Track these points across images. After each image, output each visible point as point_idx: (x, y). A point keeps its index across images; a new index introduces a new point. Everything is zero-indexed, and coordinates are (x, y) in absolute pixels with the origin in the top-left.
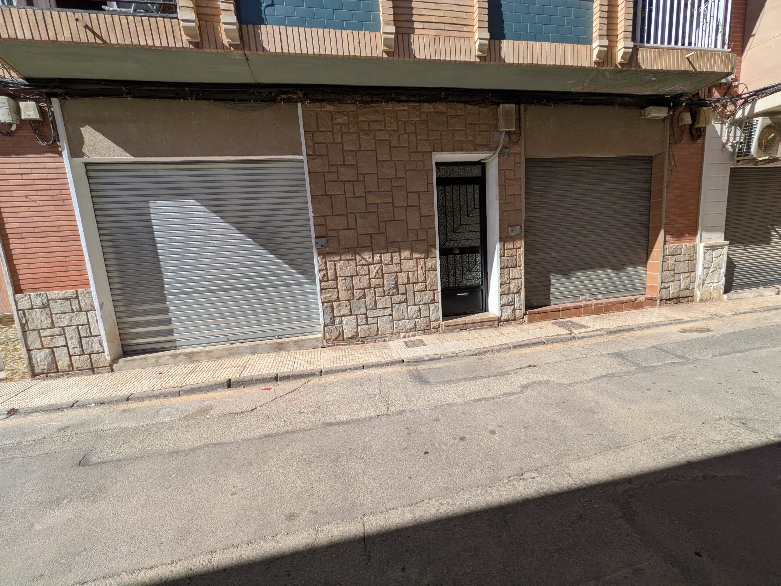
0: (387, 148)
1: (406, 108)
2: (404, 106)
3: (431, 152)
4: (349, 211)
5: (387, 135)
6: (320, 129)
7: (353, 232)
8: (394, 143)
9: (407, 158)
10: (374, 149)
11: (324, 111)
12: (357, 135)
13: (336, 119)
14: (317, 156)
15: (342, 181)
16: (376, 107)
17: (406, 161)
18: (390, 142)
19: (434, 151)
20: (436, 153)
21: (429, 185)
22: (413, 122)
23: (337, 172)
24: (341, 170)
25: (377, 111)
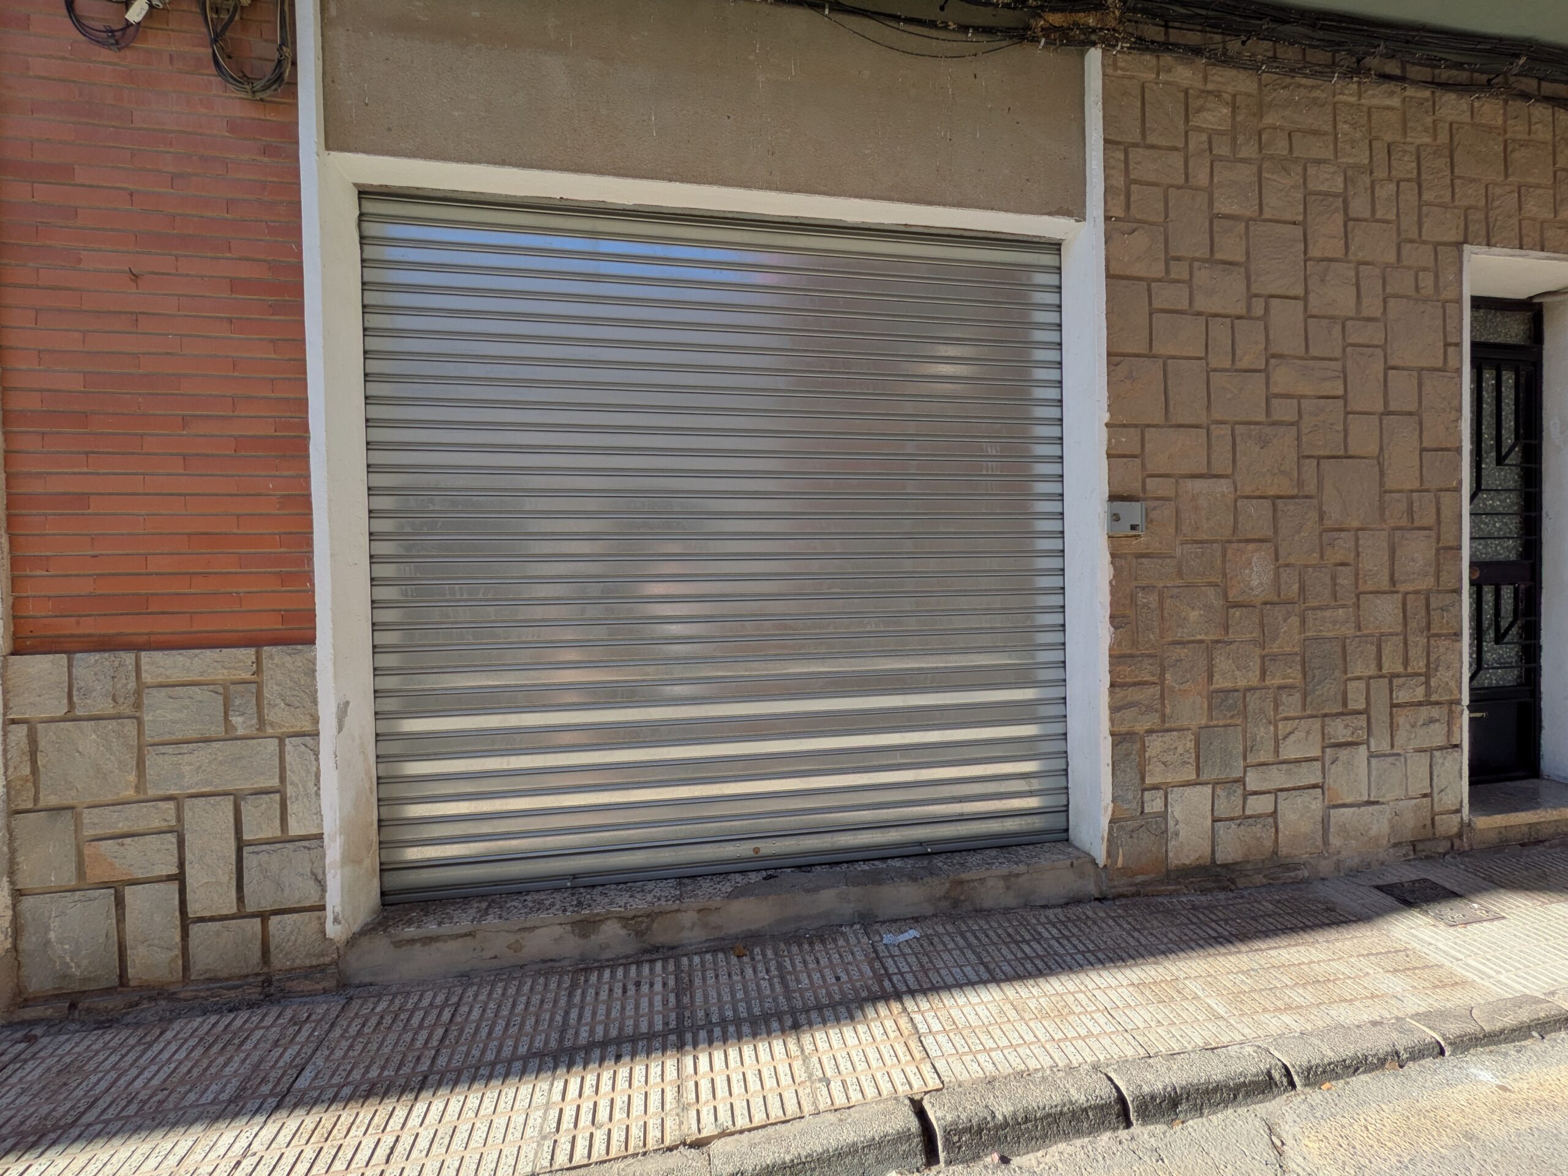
0: (1339, 218)
1: (1395, 102)
2: (1392, 94)
3: (1459, 245)
4: (1216, 416)
5: (1340, 180)
6: (1152, 139)
7: (1223, 487)
8: (1359, 206)
9: (1391, 258)
10: (1300, 218)
11: (1166, 83)
12: (1255, 169)
13: (1199, 111)
14: (1135, 225)
15: (1199, 314)
16: (1313, 87)
17: (1387, 265)
18: (1345, 203)
19: (1466, 242)
20: (1474, 248)
21: (1451, 350)
22: (1412, 149)
23: (1189, 282)
24: (1202, 276)
25: (1315, 101)
